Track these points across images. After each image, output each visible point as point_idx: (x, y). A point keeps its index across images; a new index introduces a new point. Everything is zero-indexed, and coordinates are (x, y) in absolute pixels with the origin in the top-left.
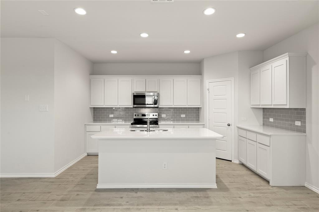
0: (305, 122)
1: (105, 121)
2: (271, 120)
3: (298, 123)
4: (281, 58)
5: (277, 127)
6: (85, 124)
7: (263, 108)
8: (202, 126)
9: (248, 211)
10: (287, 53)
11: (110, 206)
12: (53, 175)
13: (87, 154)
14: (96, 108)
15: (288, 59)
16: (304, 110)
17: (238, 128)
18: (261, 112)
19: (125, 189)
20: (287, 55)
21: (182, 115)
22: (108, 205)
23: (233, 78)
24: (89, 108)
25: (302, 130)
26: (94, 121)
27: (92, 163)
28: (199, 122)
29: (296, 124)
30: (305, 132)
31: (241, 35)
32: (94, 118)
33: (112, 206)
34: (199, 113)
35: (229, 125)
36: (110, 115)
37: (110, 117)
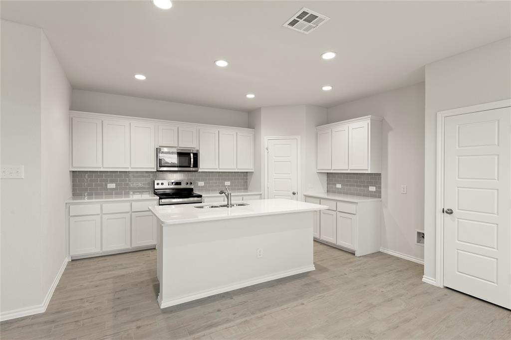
0: (380, 188)
1: (99, 195)
2: (339, 186)
3: (372, 189)
4: (362, 119)
5: (346, 193)
6: (66, 202)
7: (327, 173)
8: (259, 197)
9: (365, 286)
10: (370, 116)
11: (217, 326)
12: (41, 308)
13: (70, 258)
14: (79, 171)
15: (369, 122)
16: (380, 174)
17: (306, 196)
18: (325, 178)
19: (209, 297)
20: (369, 118)
21: (226, 182)
22: (211, 326)
23: (300, 136)
24: (69, 172)
25: (377, 195)
26: (73, 196)
27: (98, 272)
28: (247, 192)
29: (370, 190)
30: (380, 197)
31: (327, 88)
32: (74, 190)
33: (219, 325)
34: (247, 179)
35: (294, 194)
36: (108, 185)
37: (108, 187)
